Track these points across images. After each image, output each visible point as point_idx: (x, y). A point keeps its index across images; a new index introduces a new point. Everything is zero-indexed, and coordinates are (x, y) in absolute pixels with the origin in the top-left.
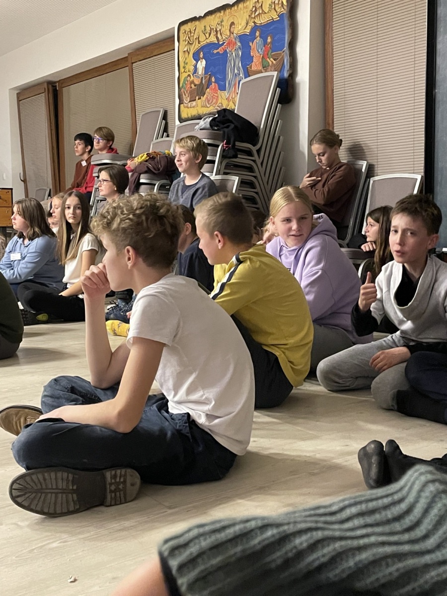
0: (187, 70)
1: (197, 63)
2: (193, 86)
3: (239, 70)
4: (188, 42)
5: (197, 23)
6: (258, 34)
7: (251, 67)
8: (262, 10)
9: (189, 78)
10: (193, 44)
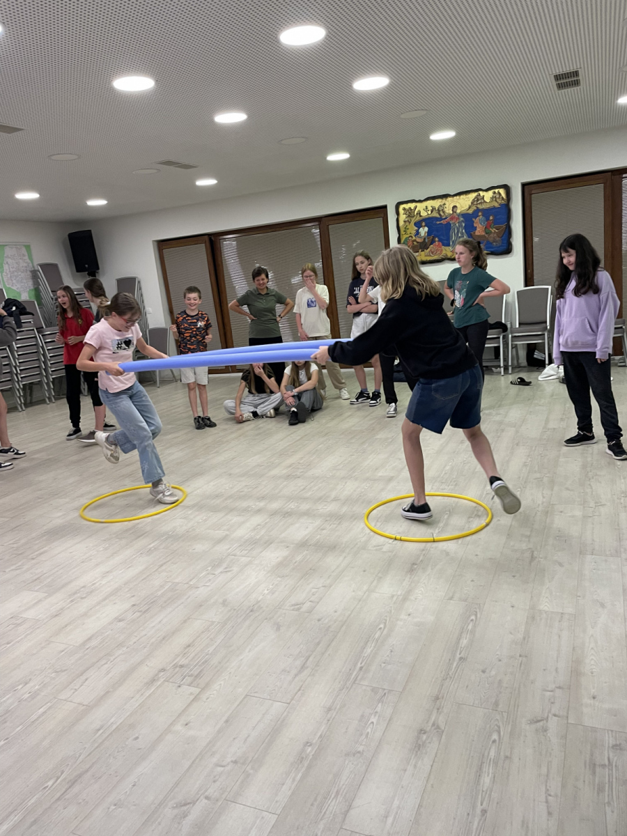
0: (408, 233)
1: (419, 229)
2: (415, 243)
3: (462, 233)
4: (409, 216)
5: (418, 204)
6: (480, 214)
7: (474, 233)
8: (485, 202)
9: (410, 238)
10: (414, 216)
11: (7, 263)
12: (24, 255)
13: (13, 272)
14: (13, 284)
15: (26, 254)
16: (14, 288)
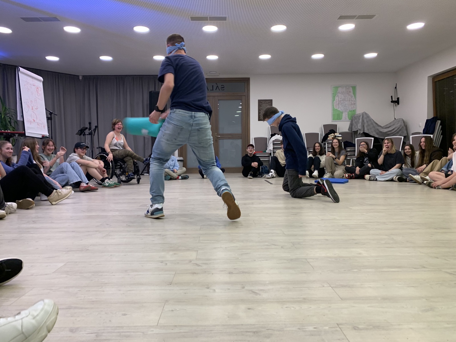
11: (338, 96)
12: (350, 92)
13: (341, 101)
14: (339, 107)
15: (352, 91)
16: (339, 109)
